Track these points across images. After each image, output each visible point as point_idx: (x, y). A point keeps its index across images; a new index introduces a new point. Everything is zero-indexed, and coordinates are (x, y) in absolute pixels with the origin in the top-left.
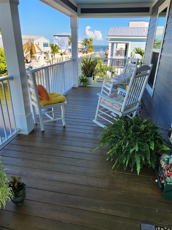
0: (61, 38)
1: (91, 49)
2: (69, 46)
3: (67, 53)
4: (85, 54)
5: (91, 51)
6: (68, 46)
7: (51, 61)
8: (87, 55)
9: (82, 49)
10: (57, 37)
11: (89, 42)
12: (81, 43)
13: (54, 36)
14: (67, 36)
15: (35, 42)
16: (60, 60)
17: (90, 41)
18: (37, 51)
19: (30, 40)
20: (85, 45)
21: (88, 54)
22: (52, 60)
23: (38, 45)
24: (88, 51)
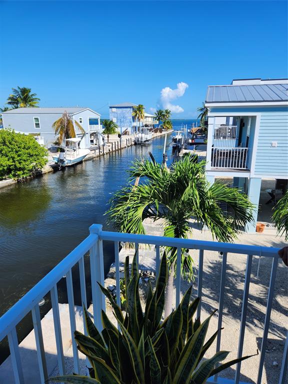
0: (121, 110)
1: (168, 126)
2: (133, 121)
3: (130, 133)
4: (158, 134)
5: (168, 128)
6: (131, 122)
7: (102, 147)
8: (161, 134)
9: (154, 126)
10: (115, 109)
11: (164, 116)
12: (151, 117)
13: (111, 107)
14: (130, 107)
15: (75, 119)
16: (117, 144)
17: (166, 114)
18: (77, 131)
19: (65, 115)
20: (159, 119)
21: (163, 133)
22: (103, 145)
23: (81, 122)
24: (163, 128)
